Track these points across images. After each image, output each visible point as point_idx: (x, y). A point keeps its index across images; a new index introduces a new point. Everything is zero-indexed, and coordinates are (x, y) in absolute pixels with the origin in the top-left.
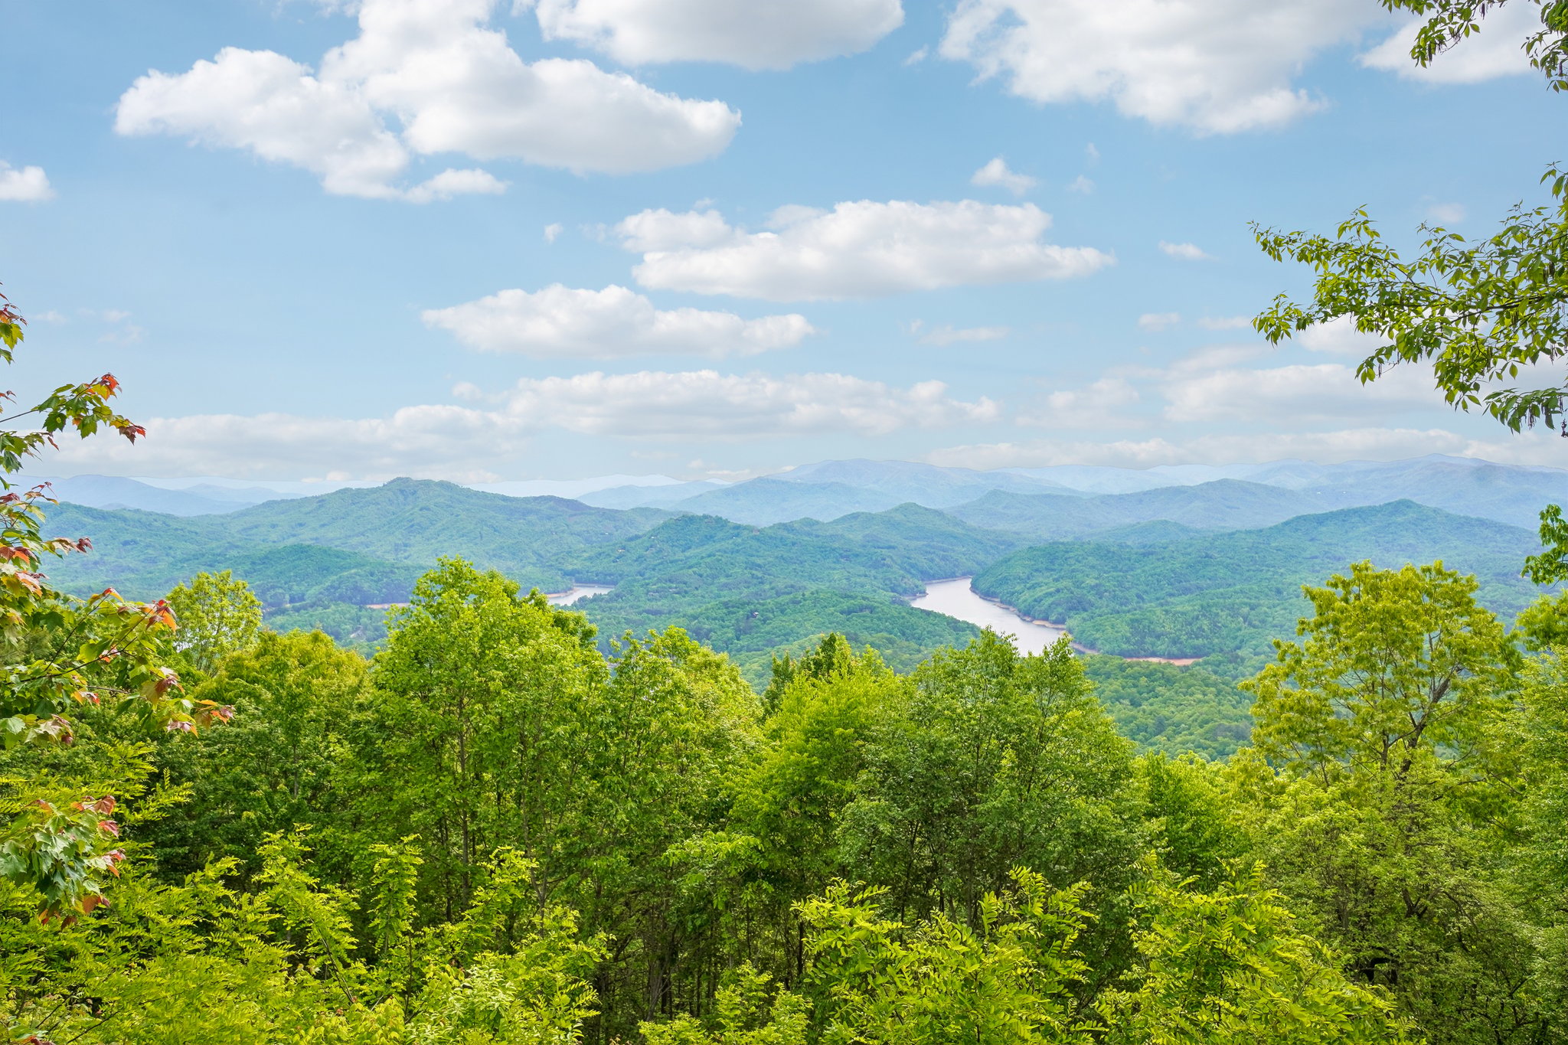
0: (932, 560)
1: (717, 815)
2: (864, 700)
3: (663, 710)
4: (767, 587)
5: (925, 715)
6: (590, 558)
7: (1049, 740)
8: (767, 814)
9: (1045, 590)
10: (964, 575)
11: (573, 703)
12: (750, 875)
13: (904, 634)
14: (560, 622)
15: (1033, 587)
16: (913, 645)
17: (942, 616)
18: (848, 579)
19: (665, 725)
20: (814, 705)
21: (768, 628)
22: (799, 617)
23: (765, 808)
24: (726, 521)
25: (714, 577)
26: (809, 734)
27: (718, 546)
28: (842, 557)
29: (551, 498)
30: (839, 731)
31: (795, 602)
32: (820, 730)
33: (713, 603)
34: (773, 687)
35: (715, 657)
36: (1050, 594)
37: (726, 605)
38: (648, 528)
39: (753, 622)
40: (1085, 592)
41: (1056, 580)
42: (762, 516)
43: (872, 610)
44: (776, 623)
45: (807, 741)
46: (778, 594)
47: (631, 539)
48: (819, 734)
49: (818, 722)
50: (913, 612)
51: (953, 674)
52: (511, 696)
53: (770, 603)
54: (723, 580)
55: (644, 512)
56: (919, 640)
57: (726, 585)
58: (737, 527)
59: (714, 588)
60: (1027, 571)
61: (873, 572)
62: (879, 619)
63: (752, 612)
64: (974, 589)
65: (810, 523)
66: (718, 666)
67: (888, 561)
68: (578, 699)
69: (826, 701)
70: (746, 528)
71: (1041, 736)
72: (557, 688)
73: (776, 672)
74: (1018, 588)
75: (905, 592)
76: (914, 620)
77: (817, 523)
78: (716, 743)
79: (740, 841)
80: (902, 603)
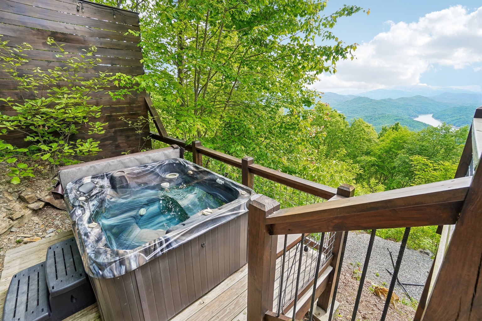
0: (422, 109)
1: (368, 153)
2: (406, 136)
3: (360, 133)
4: (376, 113)
5: (422, 140)
6: (337, 105)
7: (455, 148)
8: (379, 155)
9: (456, 118)
10: (431, 113)
11: (342, 130)
12: (373, 165)
13: (410, 126)
14: (340, 115)
15: (452, 117)
16: (412, 128)
17: (422, 123)
18: (397, 112)
19: (360, 136)
20: (393, 136)
21: (375, 122)
22: (383, 120)
23: (379, 153)
24: (369, 98)
25: (364, 110)
26: (391, 141)
27: (366, 104)
28: (397, 107)
29: (330, 93)
30: (399, 141)
31: (383, 117)
32: (395, 140)
33: (363, 116)
34: (382, 132)
35: (369, 125)
36: (457, 119)
37: (366, 116)
38: (351, 99)
39: (372, 120)
40: (469, 119)
41: (461, 116)
42: (378, 97)
43: (403, 120)
44: (378, 121)
45: (391, 142)
46: (379, 115)
47: (347, 101)
48: (394, 141)
49: (394, 139)
50: (414, 121)
51: (432, 132)
52: (331, 128)
53: (377, 117)
54: (366, 111)
55: (350, 96)
56: (414, 127)
57: (366, 112)
58: (372, 100)
59: (364, 113)
60: (451, 113)
61: (405, 111)
62: (404, 122)
63: (372, 118)
64: (433, 117)
65: (390, 99)
66: (370, 127)
67: (409, 109)
68: (343, 129)
69: (397, 135)
70: (373, 100)
71: (453, 148)
72: (339, 127)
73: (383, 129)
74: (447, 117)
75: (413, 116)
76: (413, 123)
77: (392, 99)
78: (369, 140)
79: (373, 159)
80: (411, 119)
